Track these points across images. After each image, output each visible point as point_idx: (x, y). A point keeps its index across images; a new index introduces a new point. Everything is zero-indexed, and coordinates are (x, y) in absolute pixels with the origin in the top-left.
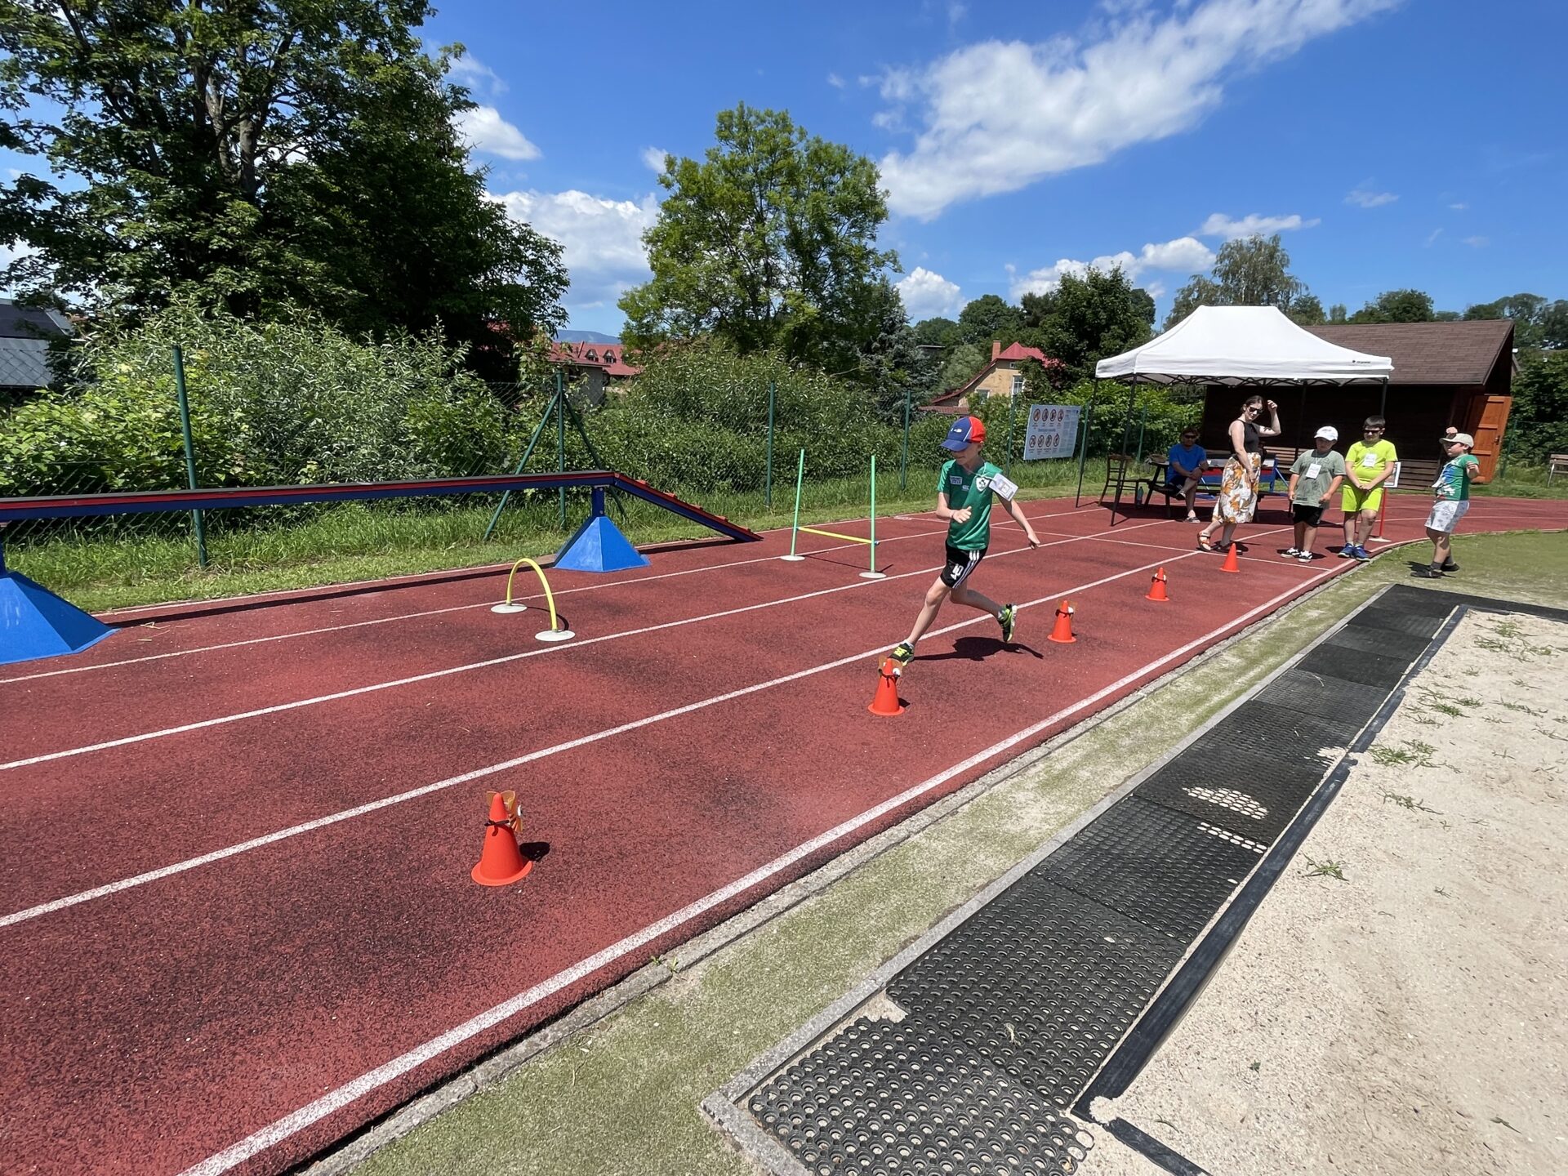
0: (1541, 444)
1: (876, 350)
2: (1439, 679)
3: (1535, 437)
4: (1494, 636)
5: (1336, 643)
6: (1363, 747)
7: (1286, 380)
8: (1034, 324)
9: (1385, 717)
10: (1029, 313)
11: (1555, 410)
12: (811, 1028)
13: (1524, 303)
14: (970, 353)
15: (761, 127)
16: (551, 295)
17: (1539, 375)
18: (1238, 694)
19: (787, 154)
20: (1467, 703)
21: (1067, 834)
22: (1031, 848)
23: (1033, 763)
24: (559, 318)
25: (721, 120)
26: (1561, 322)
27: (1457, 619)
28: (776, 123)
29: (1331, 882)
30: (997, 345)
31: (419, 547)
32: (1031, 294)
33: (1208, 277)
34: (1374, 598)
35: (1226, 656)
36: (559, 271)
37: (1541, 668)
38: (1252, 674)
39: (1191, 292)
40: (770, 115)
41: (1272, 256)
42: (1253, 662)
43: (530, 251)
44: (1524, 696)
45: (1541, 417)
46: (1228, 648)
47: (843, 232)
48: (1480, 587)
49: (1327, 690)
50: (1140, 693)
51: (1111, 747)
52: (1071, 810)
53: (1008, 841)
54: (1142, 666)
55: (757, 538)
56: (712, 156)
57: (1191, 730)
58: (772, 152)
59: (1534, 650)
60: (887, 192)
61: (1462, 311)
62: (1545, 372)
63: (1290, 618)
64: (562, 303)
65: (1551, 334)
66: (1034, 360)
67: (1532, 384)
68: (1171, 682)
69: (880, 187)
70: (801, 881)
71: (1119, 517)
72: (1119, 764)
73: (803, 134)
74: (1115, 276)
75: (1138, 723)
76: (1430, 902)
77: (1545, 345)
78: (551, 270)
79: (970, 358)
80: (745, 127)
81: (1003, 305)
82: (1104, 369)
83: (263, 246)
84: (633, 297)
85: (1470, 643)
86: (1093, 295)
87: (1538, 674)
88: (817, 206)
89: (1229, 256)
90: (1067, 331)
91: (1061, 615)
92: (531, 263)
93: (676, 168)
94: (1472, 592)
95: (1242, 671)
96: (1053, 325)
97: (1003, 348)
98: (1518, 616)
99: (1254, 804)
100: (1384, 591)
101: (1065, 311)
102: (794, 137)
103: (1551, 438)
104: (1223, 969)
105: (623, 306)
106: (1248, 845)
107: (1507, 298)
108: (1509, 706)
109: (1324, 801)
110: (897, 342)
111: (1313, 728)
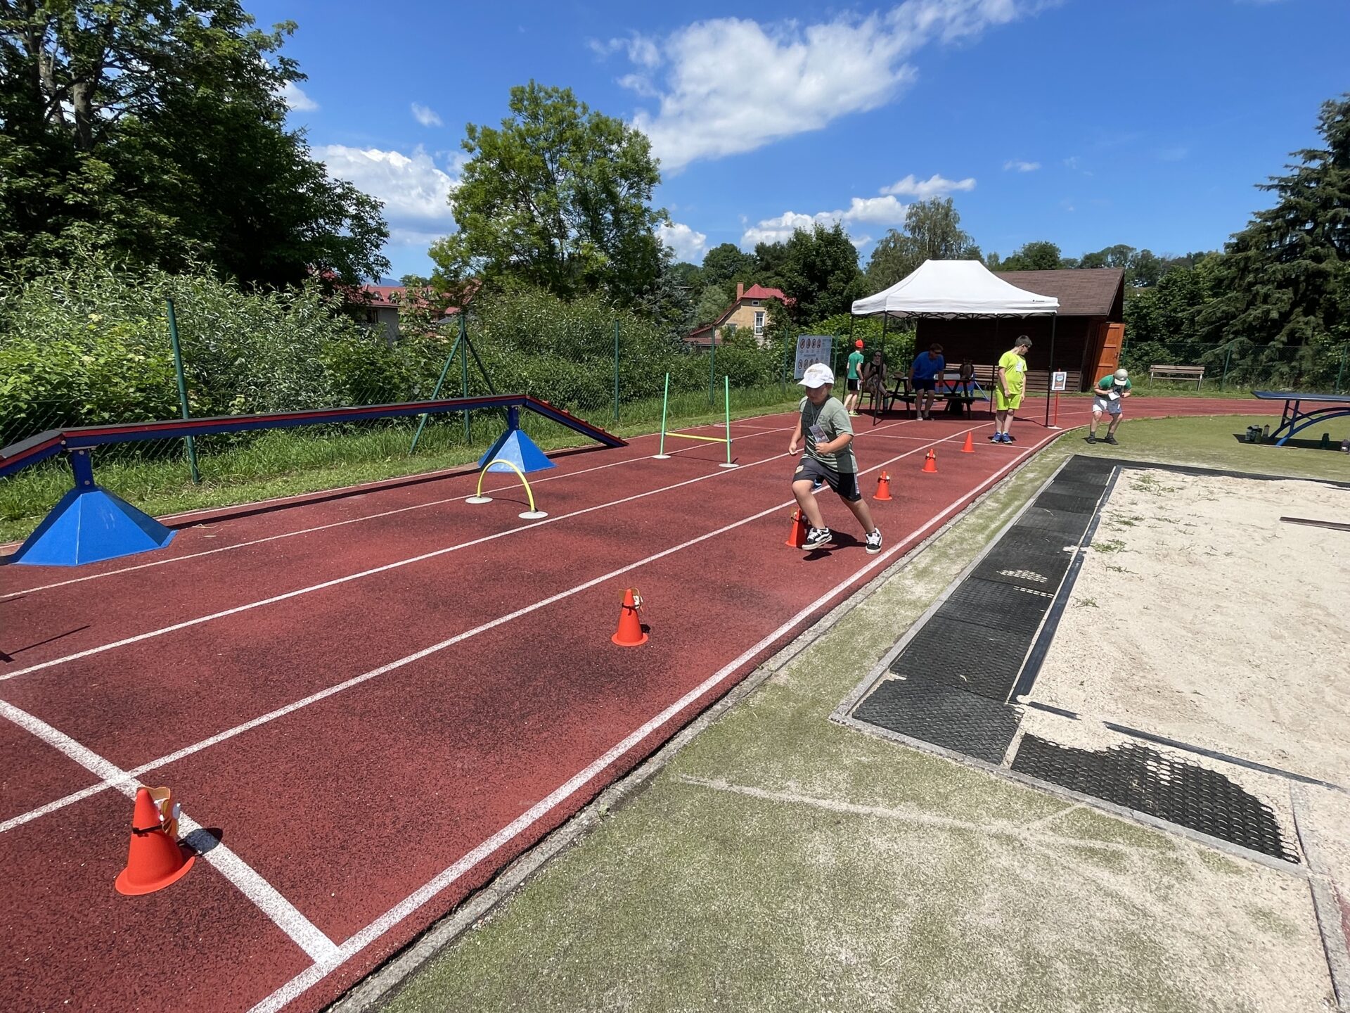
0: (1140, 358)
1: (647, 292)
2: (1117, 507)
3: (1137, 354)
4: (1140, 483)
5: (1051, 491)
6: (1087, 543)
7: (986, 315)
8: (767, 268)
9: (1094, 528)
10: (762, 260)
11: (1149, 332)
12: (862, 687)
13: (1121, 251)
14: (715, 293)
15: (549, 102)
16: (372, 245)
17: (1137, 307)
18: (1005, 522)
19: (572, 126)
20: (1136, 519)
21: (945, 597)
22: (927, 606)
23: (905, 566)
24: (382, 266)
25: (514, 94)
26: (1146, 266)
27: (1117, 473)
28: (562, 98)
29: (1090, 608)
30: (740, 286)
31: (363, 461)
32: (762, 244)
33: (900, 231)
34: (1064, 464)
35: (988, 502)
36: (380, 224)
37: (1171, 499)
38: (1008, 511)
39: (888, 241)
40: (557, 92)
41: (947, 215)
42: (1005, 506)
43: (354, 207)
44: (1166, 514)
45: (1140, 338)
46: (987, 498)
47: (623, 193)
48: (1125, 455)
49: (1053, 518)
50: (948, 525)
51: (945, 555)
52: (939, 587)
53: (913, 604)
54: (941, 510)
55: (624, 444)
56: (508, 126)
57: (987, 543)
58: (560, 122)
59: (1164, 489)
60: (658, 160)
61: (1080, 258)
62: (1141, 305)
63: (1017, 478)
64: (384, 251)
65: (1140, 275)
66: (776, 299)
67: (1132, 314)
68: (963, 518)
69: (652, 155)
70: (811, 629)
71: (878, 420)
72: (954, 563)
73: (585, 108)
74: (836, 231)
75: (954, 542)
76: (1141, 613)
77: (1136, 284)
78: (373, 223)
79: (716, 297)
80: (535, 101)
81: (739, 252)
82: (859, 307)
83: (116, 201)
84: (442, 248)
85: (1128, 488)
86: (820, 246)
87: (1169, 502)
88: (602, 172)
89: (916, 214)
90: (801, 275)
91: (882, 482)
92: (354, 217)
93: (477, 135)
94: (1121, 458)
95: (1002, 511)
96: (791, 271)
97: (746, 289)
98: (1152, 471)
99: (1039, 576)
100: (1069, 459)
101: (799, 259)
102: (579, 111)
103: (1147, 354)
104: (1051, 649)
105: (433, 254)
106: (1043, 594)
107: (1109, 248)
108: (1159, 519)
109: (1075, 572)
110: (664, 284)
111: (1055, 537)
